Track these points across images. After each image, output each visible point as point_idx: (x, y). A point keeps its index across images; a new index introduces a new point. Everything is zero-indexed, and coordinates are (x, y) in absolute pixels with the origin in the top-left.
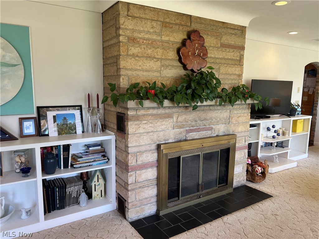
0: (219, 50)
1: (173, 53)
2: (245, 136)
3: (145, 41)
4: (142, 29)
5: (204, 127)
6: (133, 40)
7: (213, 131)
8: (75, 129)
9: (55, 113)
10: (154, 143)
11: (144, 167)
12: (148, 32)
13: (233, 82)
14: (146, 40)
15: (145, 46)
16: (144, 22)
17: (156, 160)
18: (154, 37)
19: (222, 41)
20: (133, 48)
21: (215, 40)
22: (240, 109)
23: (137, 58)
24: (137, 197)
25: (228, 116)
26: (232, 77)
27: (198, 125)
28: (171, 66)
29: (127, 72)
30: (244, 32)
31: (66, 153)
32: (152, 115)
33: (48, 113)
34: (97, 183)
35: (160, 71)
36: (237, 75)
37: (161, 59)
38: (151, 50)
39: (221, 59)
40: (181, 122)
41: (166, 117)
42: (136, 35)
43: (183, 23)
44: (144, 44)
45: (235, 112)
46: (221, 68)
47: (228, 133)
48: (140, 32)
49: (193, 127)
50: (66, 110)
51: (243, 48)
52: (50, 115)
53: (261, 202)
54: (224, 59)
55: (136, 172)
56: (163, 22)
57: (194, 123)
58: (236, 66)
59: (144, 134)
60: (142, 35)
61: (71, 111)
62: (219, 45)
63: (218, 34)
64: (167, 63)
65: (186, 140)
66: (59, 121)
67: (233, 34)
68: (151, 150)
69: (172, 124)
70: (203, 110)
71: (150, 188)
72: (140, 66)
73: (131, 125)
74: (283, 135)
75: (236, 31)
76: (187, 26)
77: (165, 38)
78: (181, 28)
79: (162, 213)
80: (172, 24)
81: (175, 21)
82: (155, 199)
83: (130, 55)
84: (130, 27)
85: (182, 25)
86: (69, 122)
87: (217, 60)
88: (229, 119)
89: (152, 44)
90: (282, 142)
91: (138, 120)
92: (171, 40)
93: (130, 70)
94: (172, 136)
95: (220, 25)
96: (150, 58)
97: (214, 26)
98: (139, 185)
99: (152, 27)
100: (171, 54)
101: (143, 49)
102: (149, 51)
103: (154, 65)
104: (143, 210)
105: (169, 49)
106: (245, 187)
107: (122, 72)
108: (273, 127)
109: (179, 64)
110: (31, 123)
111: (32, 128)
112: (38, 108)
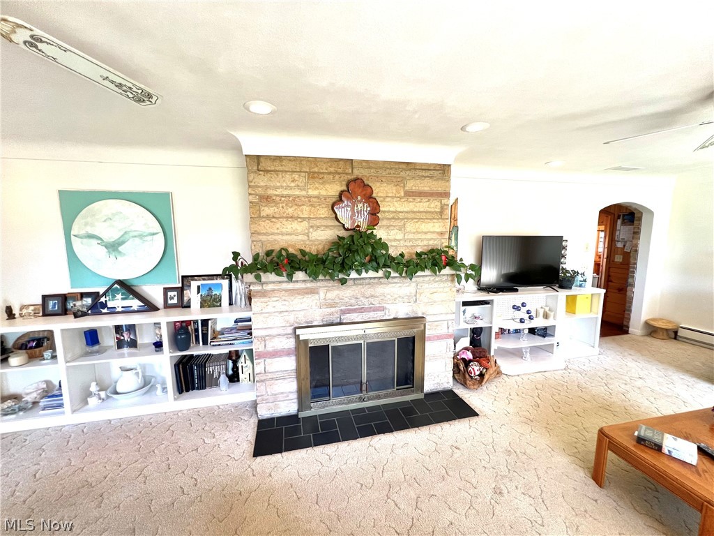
0: (403, 200)
1: (326, 209)
2: (448, 320)
3: (283, 199)
4: (278, 184)
5: (371, 306)
6: (267, 199)
7: (387, 311)
8: (220, 301)
9: (199, 283)
10: (290, 326)
11: (275, 354)
12: (288, 187)
13: (431, 242)
14: (285, 197)
15: (284, 205)
16: (280, 176)
17: (294, 346)
18: (297, 192)
19: (407, 188)
20: (266, 209)
21: (395, 188)
22: (435, 282)
23: (274, 220)
24: (268, 390)
25: (414, 292)
26: (429, 236)
27: (360, 303)
28: (324, 226)
29: (260, 237)
30: (446, 172)
31: (205, 328)
32: (286, 290)
33: (192, 282)
34: (244, 365)
35: (308, 233)
36: (438, 233)
37: (309, 218)
38: (292, 209)
39: (406, 212)
40: (332, 300)
41: (307, 293)
42: (270, 192)
43: (340, 171)
44: (283, 202)
45: (426, 286)
46: (408, 224)
47: (416, 315)
49: (351, 306)
50: (213, 279)
51: (446, 195)
52: (194, 284)
53: (450, 422)
54: (413, 212)
55: (265, 361)
56: (309, 173)
57: (353, 301)
58: (434, 221)
59: (275, 314)
60: (279, 192)
61: (219, 281)
62: (402, 194)
63: (399, 180)
64: (318, 223)
65: (341, 324)
66: (204, 292)
67: (425, 177)
68: (286, 334)
69: (318, 302)
70: (369, 284)
71: (286, 381)
72: (278, 229)
73: (255, 302)
74: (546, 318)
75: (431, 172)
76: (347, 174)
77: (311, 192)
78: (337, 177)
79: (302, 415)
80: (323, 173)
81: (326, 169)
82: (295, 396)
83: (263, 217)
84: (262, 184)
85: (339, 174)
86: (215, 293)
87: (400, 214)
88: (415, 296)
89: (293, 201)
90: (545, 329)
91: (265, 296)
92: (322, 194)
93: (264, 234)
94: (318, 318)
95: (404, 166)
96: (291, 218)
97: (391, 169)
98: (270, 376)
99: (293, 181)
100: (323, 212)
101: (281, 208)
102: (290, 210)
103: (298, 226)
104: (277, 407)
105: (319, 205)
106: (450, 393)
108: (524, 305)
110: (175, 293)
111: (176, 298)
112: (183, 277)
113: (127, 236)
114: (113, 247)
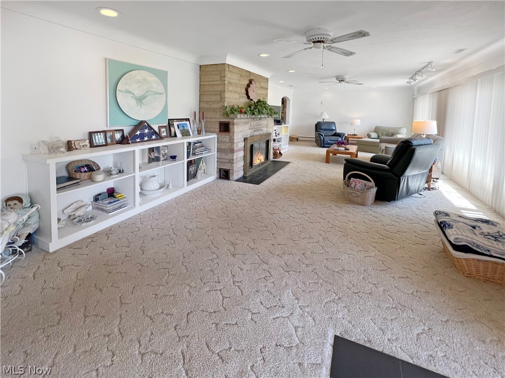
3: (234, 84)
5: (259, 129)
6: (230, 83)
7: (262, 131)
8: (189, 132)
9: (178, 123)
10: (243, 138)
11: (239, 150)
12: (235, 79)
16: (234, 74)
17: (244, 146)
18: (238, 82)
19: (261, 85)
20: (230, 87)
21: (258, 84)
22: (270, 120)
23: (231, 93)
24: (237, 166)
28: (243, 97)
30: (268, 81)
32: (244, 122)
34: (202, 165)
35: (240, 99)
37: (240, 93)
38: (236, 89)
40: (252, 126)
47: (267, 132)
48: (232, 79)
50: (182, 121)
51: (267, 89)
53: (288, 165)
54: (261, 94)
55: (236, 153)
56: (241, 75)
57: (256, 127)
59: (240, 132)
60: (233, 81)
61: (185, 122)
62: (260, 87)
63: (260, 81)
64: (242, 95)
65: (253, 136)
66: (181, 128)
67: (264, 82)
68: (242, 141)
69: (249, 127)
71: (241, 162)
72: (232, 96)
73: (235, 127)
75: (265, 80)
77: (241, 83)
80: (244, 75)
83: (229, 91)
84: (229, 77)
85: (248, 77)
86: (186, 128)
87: (259, 94)
88: (267, 125)
89: (236, 85)
91: (237, 125)
92: (243, 84)
93: (229, 98)
95: (260, 77)
96: (236, 92)
99: (237, 77)
100: (243, 91)
101: (233, 88)
103: (237, 96)
105: (243, 88)
107: (226, 100)
109: (246, 96)
110: (165, 129)
111: (165, 132)
112: (169, 120)
113: (148, 94)
114: (140, 100)
